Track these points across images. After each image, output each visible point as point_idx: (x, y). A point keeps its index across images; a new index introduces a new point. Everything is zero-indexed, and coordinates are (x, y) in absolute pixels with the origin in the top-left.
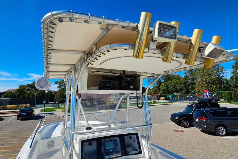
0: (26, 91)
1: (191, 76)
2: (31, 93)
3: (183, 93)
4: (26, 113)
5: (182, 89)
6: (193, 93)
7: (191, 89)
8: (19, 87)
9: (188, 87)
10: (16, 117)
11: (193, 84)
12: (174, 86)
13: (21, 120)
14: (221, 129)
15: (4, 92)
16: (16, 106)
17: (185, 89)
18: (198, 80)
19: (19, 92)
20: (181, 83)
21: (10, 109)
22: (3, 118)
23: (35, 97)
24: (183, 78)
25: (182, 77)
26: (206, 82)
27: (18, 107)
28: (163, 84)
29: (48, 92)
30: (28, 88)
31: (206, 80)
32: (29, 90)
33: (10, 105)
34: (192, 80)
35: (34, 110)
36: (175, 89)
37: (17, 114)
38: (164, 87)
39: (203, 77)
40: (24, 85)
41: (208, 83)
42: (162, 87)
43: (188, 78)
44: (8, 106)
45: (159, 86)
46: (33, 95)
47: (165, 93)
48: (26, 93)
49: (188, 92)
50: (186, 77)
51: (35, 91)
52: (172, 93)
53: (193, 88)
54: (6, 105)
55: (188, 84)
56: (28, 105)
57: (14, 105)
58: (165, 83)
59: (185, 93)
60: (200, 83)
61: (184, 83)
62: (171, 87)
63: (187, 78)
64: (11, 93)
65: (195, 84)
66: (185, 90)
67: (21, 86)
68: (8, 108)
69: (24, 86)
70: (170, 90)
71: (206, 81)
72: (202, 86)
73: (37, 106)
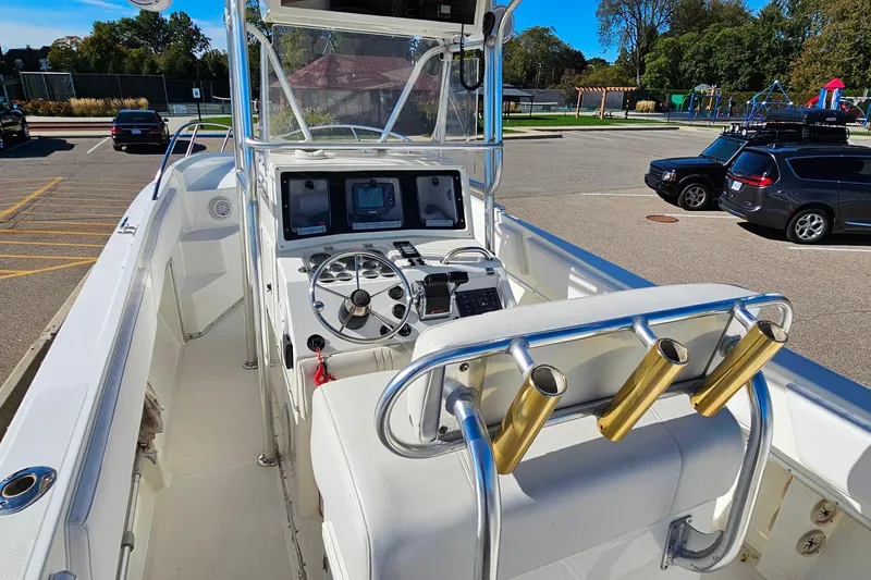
0: (124, 49)
1: (792, 11)
2: (141, 58)
3: (736, 89)
4: (139, 127)
5: (736, 69)
6: (776, 89)
7: (774, 73)
8: (92, 29)
9: (767, 60)
10: (110, 141)
11: (791, 49)
12: (709, 53)
13: (130, 151)
14: (812, 219)
15: (46, 50)
16: (100, 102)
17: (749, 70)
18: (819, 31)
20: (739, 41)
21: (83, 115)
22: (69, 141)
23: (160, 73)
24: (755, 21)
25: (754, 14)
26: (848, 46)
27: (108, 107)
28: (660, 45)
29: (205, 55)
30: (128, 34)
31: (852, 33)
32: (132, 44)
33: (78, 98)
34: (792, 32)
35: (166, 120)
36: (708, 68)
37: (109, 133)
38: (662, 59)
39: (844, 18)
40: (111, 21)
41: (855, 46)
42: (655, 58)
43: (780, 19)
44: (74, 102)
45: (644, 51)
46: (153, 66)
47: (662, 86)
48: (124, 55)
49: (756, 83)
50: (770, 17)
51: (156, 49)
52: (690, 86)
53: (783, 69)
54: (66, 97)
55: (770, 49)
56: (143, 101)
57: (93, 100)
58: (671, 39)
59: (743, 90)
60: (819, 46)
61: (753, 47)
62: (692, 57)
63: (772, 19)
64: (69, 52)
65: (799, 49)
66: (749, 74)
67: (98, 27)
68: (76, 111)
69: (112, 27)
70: (685, 71)
71: (850, 39)
72: (827, 63)
73: (175, 107)
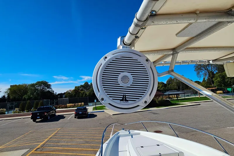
0: (80, 91)
2: (83, 93)
4: (81, 111)
8: (74, 88)
10: (74, 115)
13: (78, 118)
15: (65, 93)
16: (73, 104)
19: (75, 92)
21: (69, 108)
22: (64, 116)
23: (87, 96)
27: (75, 105)
28: (217, 75)
30: (82, 88)
32: (82, 90)
35: (88, 109)
37: (74, 113)
44: (68, 105)
45: (212, 78)
46: (86, 94)
47: (221, 86)
48: (80, 93)
51: (87, 91)
52: (231, 85)
54: (66, 104)
56: (83, 103)
58: (220, 74)
64: (69, 93)
67: (76, 87)
68: (68, 107)
69: (78, 87)
73: (90, 104)
